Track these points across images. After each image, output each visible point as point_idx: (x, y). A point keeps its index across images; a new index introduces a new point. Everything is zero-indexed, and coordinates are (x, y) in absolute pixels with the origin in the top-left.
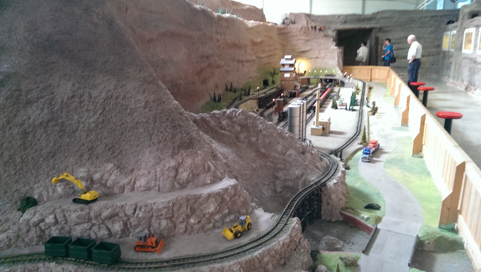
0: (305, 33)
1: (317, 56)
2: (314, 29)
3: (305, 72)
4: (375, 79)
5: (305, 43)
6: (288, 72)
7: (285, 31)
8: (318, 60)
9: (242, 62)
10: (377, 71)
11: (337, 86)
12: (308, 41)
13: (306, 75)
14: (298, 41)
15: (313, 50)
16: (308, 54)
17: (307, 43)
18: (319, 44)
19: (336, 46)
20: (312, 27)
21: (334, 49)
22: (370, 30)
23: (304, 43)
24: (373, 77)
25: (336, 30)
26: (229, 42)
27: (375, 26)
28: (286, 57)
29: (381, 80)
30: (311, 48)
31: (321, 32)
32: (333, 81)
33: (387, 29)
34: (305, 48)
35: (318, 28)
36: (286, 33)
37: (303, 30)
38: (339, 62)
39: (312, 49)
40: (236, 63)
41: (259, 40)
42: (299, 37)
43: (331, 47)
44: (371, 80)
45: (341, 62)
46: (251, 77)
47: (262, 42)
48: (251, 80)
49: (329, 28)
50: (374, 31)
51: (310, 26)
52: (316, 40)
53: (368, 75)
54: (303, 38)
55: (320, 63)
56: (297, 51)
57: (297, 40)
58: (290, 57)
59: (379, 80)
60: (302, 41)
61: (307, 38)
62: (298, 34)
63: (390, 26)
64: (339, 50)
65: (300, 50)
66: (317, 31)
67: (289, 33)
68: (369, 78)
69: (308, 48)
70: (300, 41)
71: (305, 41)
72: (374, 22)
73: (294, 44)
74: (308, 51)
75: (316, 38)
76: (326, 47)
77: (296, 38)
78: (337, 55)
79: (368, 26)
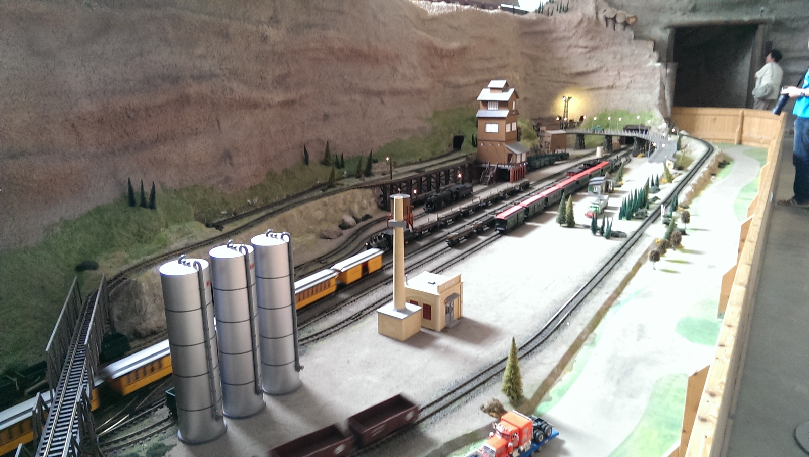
0: (588, 32)
1: (611, 84)
2: (611, 23)
3: (582, 118)
5: (588, 55)
7: (543, 28)
8: (614, 91)
9: (379, 94)
10: (756, 120)
11: (641, 155)
12: (594, 49)
13: (582, 125)
14: (572, 50)
15: (604, 69)
16: (594, 79)
17: (592, 54)
18: (619, 56)
19: (659, 61)
20: (606, 19)
21: (654, 69)
23: (586, 52)
24: (745, 134)
25: (669, 27)
26: (337, 45)
27: (765, 17)
29: (763, 143)
30: (599, 66)
31: (628, 29)
34: (587, 65)
35: (620, 20)
36: (543, 33)
37: (584, 24)
38: (662, 97)
39: (601, 68)
42: (573, 41)
43: (649, 62)
44: (740, 142)
45: (668, 97)
46: (405, 131)
47: (463, 50)
48: (406, 138)
49: (655, 22)
51: (601, 16)
52: (614, 48)
54: (582, 43)
55: (617, 101)
56: (567, 71)
57: (570, 47)
58: (501, 84)
60: (580, 50)
61: (591, 44)
62: (570, 34)
64: (664, 70)
65: (574, 70)
66: (619, 27)
67: (551, 32)
68: (736, 138)
69: (593, 65)
70: (576, 49)
71: (587, 50)
72: (762, 8)
73: (559, 55)
74: (593, 71)
75: (613, 44)
76: (636, 63)
77: (568, 43)
78: (658, 82)
79: (746, 18)
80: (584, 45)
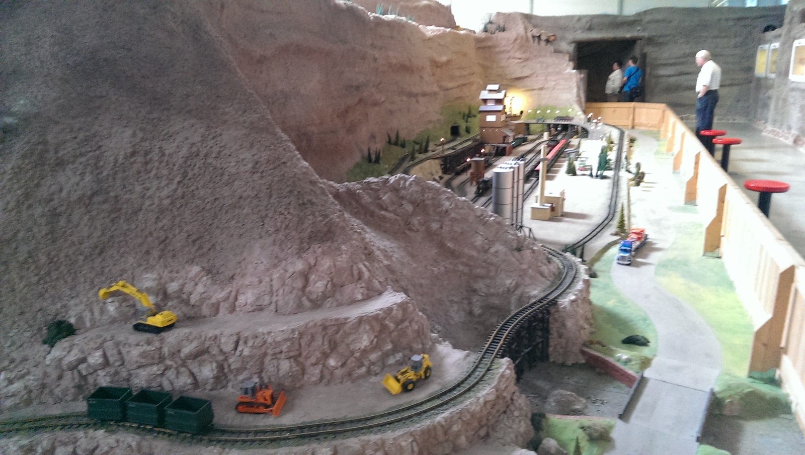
0: (521, 47)
1: (542, 86)
2: (536, 40)
3: (522, 112)
4: (641, 125)
5: (522, 64)
6: (492, 113)
7: (490, 44)
8: (543, 92)
9: (416, 95)
10: (644, 110)
11: (575, 137)
12: (527, 60)
13: (522, 117)
14: (510, 61)
15: (535, 75)
16: (527, 82)
17: (525, 64)
18: (545, 65)
19: (574, 69)
20: (534, 37)
21: (571, 74)
22: (632, 42)
24: (636, 121)
25: (574, 42)
26: (394, 61)
27: (641, 34)
28: (490, 87)
29: (650, 127)
30: (531, 73)
31: (549, 45)
32: (570, 129)
33: (661, 40)
34: (522, 72)
35: (544, 38)
36: (490, 47)
37: (518, 41)
38: (578, 96)
39: (533, 74)
40: (405, 98)
41: (444, 59)
42: (511, 54)
43: (566, 70)
44: (633, 127)
45: (583, 96)
46: (430, 122)
47: (449, 62)
48: (430, 126)
49: (563, 38)
50: (639, 42)
51: (530, 35)
52: (541, 59)
53: (628, 118)
54: (518, 55)
55: (546, 98)
56: (508, 77)
57: (509, 58)
58: (496, 87)
59: (646, 126)
60: (517, 61)
61: (524, 56)
62: (509, 48)
63: (666, 36)
64: (579, 76)
65: (514, 76)
66: (543, 43)
67: (495, 47)
68: (630, 123)
69: (526, 72)
70: (513, 60)
71: (521, 61)
72: (639, 28)
73: (502, 65)
74: (527, 77)
75: (540, 56)
76: (557, 70)
77: (507, 55)
78: (575, 85)
79: (628, 35)
80: (519, 57)
